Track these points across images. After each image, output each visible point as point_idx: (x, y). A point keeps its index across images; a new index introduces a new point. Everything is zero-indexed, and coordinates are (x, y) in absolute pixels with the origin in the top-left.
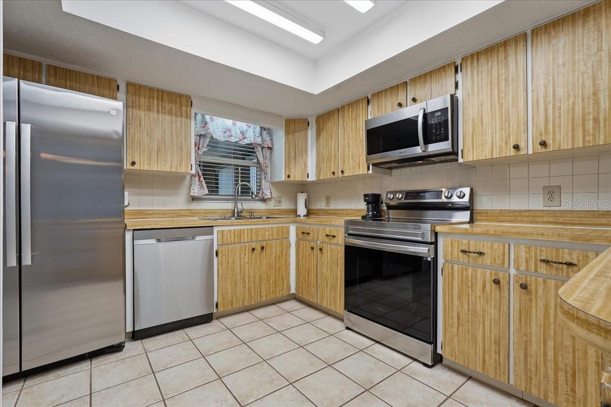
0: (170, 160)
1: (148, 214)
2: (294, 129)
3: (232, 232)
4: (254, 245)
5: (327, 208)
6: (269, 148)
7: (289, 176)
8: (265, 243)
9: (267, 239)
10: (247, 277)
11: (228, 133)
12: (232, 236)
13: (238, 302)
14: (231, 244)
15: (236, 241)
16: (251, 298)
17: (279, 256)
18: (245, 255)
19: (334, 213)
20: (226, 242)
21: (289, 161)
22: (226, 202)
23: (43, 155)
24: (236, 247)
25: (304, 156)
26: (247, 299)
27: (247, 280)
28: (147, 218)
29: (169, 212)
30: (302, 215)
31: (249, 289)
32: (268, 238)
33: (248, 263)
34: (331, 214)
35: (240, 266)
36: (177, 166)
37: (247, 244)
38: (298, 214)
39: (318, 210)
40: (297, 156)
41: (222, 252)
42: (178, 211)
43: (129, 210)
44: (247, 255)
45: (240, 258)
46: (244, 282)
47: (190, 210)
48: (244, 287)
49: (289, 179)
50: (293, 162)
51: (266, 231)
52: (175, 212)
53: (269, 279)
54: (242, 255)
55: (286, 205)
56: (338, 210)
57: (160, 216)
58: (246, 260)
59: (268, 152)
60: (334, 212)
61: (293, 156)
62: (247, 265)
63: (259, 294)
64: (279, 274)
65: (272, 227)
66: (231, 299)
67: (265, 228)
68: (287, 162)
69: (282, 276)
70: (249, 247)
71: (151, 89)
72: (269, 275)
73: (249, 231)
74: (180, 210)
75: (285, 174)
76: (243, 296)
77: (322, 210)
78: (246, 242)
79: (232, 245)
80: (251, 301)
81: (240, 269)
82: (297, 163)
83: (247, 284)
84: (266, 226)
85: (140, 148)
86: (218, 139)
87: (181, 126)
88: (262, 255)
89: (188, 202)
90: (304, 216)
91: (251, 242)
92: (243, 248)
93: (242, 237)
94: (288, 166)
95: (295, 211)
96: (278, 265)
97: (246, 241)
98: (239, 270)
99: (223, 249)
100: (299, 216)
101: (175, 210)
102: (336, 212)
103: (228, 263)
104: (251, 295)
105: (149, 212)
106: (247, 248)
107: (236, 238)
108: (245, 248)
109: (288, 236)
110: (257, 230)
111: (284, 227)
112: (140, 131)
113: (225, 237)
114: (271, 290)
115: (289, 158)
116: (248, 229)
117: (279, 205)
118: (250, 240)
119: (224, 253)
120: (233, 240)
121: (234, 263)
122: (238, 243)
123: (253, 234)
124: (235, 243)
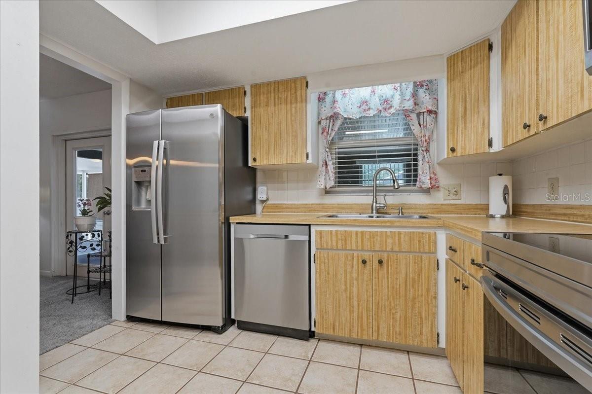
0: (285, 151)
1: (283, 208)
2: (462, 67)
3: (334, 233)
4: (366, 255)
5: (551, 203)
6: (430, 112)
7: (453, 150)
8: (386, 255)
9: (389, 249)
10: (355, 299)
11: (364, 107)
12: (334, 238)
13: (342, 329)
14: (332, 249)
15: (340, 246)
16: (362, 330)
17: (414, 279)
18: (353, 267)
19: (565, 215)
20: (325, 246)
21: (454, 125)
22: (366, 194)
23: (172, 162)
24: (339, 255)
25: (482, 109)
26: (356, 329)
27: (356, 303)
28: (283, 212)
29: (303, 206)
30: (499, 216)
31: (360, 318)
32: (392, 249)
33: (357, 279)
34: (557, 215)
35: (346, 282)
36: (292, 156)
37: (356, 253)
38: (491, 212)
39: (534, 206)
40: (468, 112)
41: (320, 259)
42: (310, 206)
43: (270, 204)
44: (356, 268)
45: (346, 270)
46: (352, 305)
47: (323, 204)
48: (352, 312)
49: (455, 154)
50: (461, 125)
51: (387, 237)
52: (307, 206)
53: (393, 311)
54: (349, 268)
55: (469, 197)
56: (572, 207)
57: (294, 210)
58: (355, 275)
59: (429, 119)
60: (564, 211)
61: (460, 114)
62: (355, 283)
63: (375, 328)
64: (413, 307)
65: (399, 233)
66: (332, 322)
67: (386, 232)
68: (451, 126)
69: (420, 313)
70: (358, 257)
71: (269, 84)
72: (392, 304)
73: (360, 235)
74: (312, 204)
75: (448, 145)
76: (350, 323)
77: (541, 205)
78: (354, 250)
79: (334, 252)
80: (362, 334)
81: (346, 285)
82: (468, 125)
83: (356, 307)
84: (389, 230)
85: (260, 144)
86: (351, 117)
87: (296, 112)
88: (381, 272)
89: (321, 196)
90: (503, 217)
91: (362, 250)
92: (350, 258)
93: (348, 242)
94: (453, 133)
95: (486, 207)
96: (411, 294)
97: (354, 247)
98: (343, 287)
99: (322, 255)
100: (492, 217)
101: (307, 204)
102: (569, 211)
103: (328, 274)
104: (362, 325)
105: (284, 206)
106: (355, 260)
107: (340, 242)
108: (353, 259)
109: (433, 249)
110: (373, 235)
111: (423, 233)
112: (260, 128)
113: (324, 239)
114: (398, 330)
115: (454, 119)
116: (357, 232)
117: (455, 197)
118: (360, 248)
119: (323, 260)
120: (334, 244)
121: (336, 275)
122: (342, 250)
123: (365, 239)
124: (337, 249)
